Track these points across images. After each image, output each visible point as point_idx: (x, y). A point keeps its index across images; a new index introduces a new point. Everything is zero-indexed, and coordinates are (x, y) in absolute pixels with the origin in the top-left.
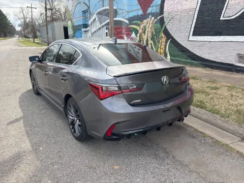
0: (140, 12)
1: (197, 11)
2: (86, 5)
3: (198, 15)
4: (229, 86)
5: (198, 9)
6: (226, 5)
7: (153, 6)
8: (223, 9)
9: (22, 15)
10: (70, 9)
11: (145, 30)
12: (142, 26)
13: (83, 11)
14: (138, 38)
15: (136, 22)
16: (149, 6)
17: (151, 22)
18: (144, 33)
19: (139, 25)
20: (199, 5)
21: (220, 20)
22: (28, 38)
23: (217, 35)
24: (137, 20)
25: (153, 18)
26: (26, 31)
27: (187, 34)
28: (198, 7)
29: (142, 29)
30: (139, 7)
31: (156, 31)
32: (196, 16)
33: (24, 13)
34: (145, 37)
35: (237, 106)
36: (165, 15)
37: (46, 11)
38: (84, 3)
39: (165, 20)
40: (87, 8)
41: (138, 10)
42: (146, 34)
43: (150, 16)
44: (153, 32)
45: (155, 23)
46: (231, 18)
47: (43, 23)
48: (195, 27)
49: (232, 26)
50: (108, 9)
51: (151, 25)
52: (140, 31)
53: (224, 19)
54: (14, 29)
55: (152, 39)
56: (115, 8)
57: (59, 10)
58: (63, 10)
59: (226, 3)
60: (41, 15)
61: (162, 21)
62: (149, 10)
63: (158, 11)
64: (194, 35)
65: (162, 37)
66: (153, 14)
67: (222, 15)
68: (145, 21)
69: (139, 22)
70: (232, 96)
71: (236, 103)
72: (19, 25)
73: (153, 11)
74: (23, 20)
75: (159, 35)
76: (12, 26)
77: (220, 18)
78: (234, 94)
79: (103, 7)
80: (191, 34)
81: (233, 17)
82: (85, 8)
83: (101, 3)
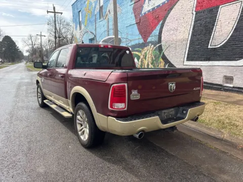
0: (142, 41)
1: (189, 41)
2: (93, 34)
3: (190, 44)
4: (215, 103)
5: (189, 39)
6: (212, 37)
7: (152, 36)
8: (210, 39)
9: (30, 41)
10: (78, 37)
11: (146, 56)
12: (143, 53)
13: (90, 39)
14: (140, 63)
15: (137, 49)
16: (149, 36)
17: (151, 49)
18: (145, 59)
19: (140, 52)
20: (190, 36)
21: (208, 49)
23: (206, 60)
24: (139, 47)
25: (153, 46)
26: (34, 56)
27: (182, 60)
28: (190, 38)
29: (143, 55)
30: (141, 37)
31: (155, 56)
32: (188, 45)
33: (33, 40)
34: (146, 62)
35: (218, 116)
36: (163, 43)
37: (56, 39)
38: (91, 32)
39: (163, 47)
40: (94, 36)
41: (139, 39)
42: (147, 59)
43: (150, 44)
44: (152, 58)
45: (155, 50)
46: (216, 47)
47: (50, 49)
48: (188, 54)
49: (218, 53)
50: (113, 38)
51: (151, 52)
52: (142, 57)
53: (211, 47)
54: (22, 55)
55: (152, 64)
56: (119, 37)
57: (66, 38)
58: (69, 36)
59: (213, 34)
60: (49, 41)
61: (160, 49)
62: (149, 39)
63: (157, 40)
64: (188, 59)
65: (161, 62)
66: (152, 43)
67: (210, 44)
68: (146, 48)
69: (140, 49)
70: (216, 109)
71: (218, 114)
72: (27, 51)
73: (153, 40)
74: (31, 46)
75: (158, 60)
76: (20, 52)
77: (208, 46)
78: (218, 108)
79: (109, 35)
80: (185, 59)
81: (219, 46)
82: (92, 36)
83: (106, 33)
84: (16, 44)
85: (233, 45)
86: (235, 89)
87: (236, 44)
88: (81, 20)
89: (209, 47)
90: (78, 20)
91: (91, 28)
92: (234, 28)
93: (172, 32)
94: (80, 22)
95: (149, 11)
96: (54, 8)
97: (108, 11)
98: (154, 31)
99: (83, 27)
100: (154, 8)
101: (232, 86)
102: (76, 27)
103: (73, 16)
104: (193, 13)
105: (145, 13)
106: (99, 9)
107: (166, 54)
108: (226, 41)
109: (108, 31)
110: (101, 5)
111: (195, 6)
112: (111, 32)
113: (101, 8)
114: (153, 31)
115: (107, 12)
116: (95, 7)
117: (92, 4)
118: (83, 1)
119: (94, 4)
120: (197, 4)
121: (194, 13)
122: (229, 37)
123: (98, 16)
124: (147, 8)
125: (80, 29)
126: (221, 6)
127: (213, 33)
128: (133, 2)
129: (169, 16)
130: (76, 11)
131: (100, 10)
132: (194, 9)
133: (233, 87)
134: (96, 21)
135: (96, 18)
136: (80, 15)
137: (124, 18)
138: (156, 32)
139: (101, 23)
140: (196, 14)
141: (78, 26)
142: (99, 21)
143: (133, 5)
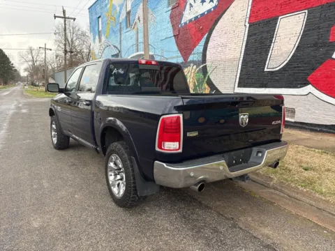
0: (181, 60)
1: (241, 62)
2: (117, 48)
3: (242, 65)
5: (241, 59)
6: (269, 57)
7: (194, 54)
8: (266, 60)
9: (30, 57)
10: (97, 53)
13: (113, 55)
16: (190, 54)
17: (193, 71)
20: (242, 55)
21: (264, 72)
22: (38, 86)
23: (263, 87)
25: (195, 67)
26: (35, 77)
27: (232, 86)
28: (242, 57)
30: (180, 54)
31: (198, 81)
32: (240, 66)
33: (34, 54)
36: (208, 64)
37: (65, 54)
38: (115, 46)
39: (208, 69)
40: (118, 51)
41: (178, 57)
43: (192, 65)
44: (195, 83)
45: (198, 73)
46: (274, 70)
47: (58, 67)
48: (240, 78)
49: (277, 78)
50: (143, 55)
51: (192, 75)
53: (268, 70)
54: (19, 75)
55: (194, 90)
56: (151, 53)
57: (81, 52)
58: (86, 51)
59: (270, 54)
60: (57, 56)
61: (205, 71)
62: (191, 58)
63: (200, 59)
64: (240, 85)
65: (205, 89)
66: (194, 63)
67: (266, 66)
68: (187, 69)
72: (26, 70)
73: (195, 59)
74: (31, 63)
75: (202, 86)
76: (16, 70)
77: (264, 69)
79: (138, 51)
80: (237, 85)
81: (277, 69)
82: (115, 52)
83: (135, 48)
84: (11, 60)
85: (295, 67)
86: (297, 125)
87: (298, 67)
88: (100, 29)
89: (266, 70)
90: (96, 29)
91: (114, 41)
92: (296, 45)
93: (220, 49)
94: (99, 32)
95: (190, 21)
96: (64, 12)
97: (137, 18)
98: (197, 47)
99: (103, 38)
100: (197, 17)
101: (293, 120)
102: (94, 39)
103: (90, 23)
104: (245, 26)
105: (185, 23)
106: (125, 15)
107: (212, 78)
108: (286, 62)
109: (138, 46)
110: (128, 10)
111: (248, 16)
112: (141, 46)
113: (128, 13)
114: (195, 47)
115: (136, 20)
116: (120, 13)
117: (115, 9)
118: (104, 4)
119: (118, 9)
120: (250, 14)
121: (248, 25)
122: (290, 57)
123: (124, 25)
124: (188, 16)
125: (100, 41)
126: (280, 17)
127: (270, 51)
128: (170, 8)
129: (216, 28)
130: (95, 17)
131: (126, 17)
132: (247, 20)
133: (295, 122)
134: (120, 31)
135: (121, 28)
136: (100, 23)
137: (158, 29)
138: (200, 48)
139: (127, 34)
140: (250, 26)
141: (97, 37)
142: (125, 31)
143: (170, 12)
